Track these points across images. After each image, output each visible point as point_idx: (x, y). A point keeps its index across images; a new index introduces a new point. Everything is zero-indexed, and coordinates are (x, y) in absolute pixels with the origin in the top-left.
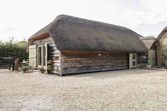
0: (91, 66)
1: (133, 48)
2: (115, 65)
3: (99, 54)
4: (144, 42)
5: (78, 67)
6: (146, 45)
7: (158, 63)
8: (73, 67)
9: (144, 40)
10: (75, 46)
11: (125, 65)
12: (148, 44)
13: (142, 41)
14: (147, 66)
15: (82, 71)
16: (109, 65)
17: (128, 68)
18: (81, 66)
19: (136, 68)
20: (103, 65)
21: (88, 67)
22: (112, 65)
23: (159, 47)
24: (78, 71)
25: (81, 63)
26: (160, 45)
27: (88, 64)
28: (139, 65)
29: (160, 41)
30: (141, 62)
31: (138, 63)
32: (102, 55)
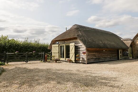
0: (100, 58)
1: (120, 46)
2: (112, 57)
3: (104, 50)
4: (125, 42)
5: (94, 59)
6: (126, 44)
7: (134, 56)
8: (92, 59)
9: (124, 40)
10: (94, 45)
11: (116, 57)
12: (128, 43)
13: (123, 41)
14: (129, 58)
15: (96, 61)
16: (108, 57)
17: (118, 59)
18: (95, 58)
19: (122, 59)
20: (106, 57)
21: (99, 59)
22: (110, 57)
23: (134, 45)
24: (94, 61)
25: (95, 56)
26: (134, 44)
27: (99, 56)
28: (123, 58)
29: (135, 41)
30: (125, 56)
31: (123, 56)
32: (105, 51)
